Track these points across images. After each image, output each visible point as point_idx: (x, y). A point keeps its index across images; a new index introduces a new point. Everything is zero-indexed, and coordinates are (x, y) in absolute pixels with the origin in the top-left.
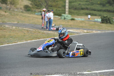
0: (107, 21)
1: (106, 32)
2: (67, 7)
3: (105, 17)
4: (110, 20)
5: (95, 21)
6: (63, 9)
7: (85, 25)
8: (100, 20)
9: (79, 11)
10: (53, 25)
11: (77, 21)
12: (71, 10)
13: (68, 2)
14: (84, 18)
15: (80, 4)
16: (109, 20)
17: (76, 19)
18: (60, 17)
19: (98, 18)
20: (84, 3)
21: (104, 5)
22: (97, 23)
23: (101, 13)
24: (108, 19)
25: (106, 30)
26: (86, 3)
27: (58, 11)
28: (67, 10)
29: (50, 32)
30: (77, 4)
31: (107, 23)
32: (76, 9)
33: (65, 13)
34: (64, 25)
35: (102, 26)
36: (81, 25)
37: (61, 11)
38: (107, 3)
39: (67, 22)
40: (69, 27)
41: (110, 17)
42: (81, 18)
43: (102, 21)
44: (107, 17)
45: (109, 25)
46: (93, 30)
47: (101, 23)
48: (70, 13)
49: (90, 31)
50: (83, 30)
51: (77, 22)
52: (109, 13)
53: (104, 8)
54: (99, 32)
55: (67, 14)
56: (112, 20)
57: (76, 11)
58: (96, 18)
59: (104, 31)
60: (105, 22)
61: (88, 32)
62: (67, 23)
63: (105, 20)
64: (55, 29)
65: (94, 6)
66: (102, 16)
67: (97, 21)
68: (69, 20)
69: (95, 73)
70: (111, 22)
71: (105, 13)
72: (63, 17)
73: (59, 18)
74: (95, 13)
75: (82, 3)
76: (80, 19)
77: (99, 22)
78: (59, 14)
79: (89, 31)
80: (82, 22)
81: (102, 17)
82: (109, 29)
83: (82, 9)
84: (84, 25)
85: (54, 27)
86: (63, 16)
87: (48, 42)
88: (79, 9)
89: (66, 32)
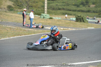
1: (80, 29)
2: (46, 7)
5: (70, 20)
6: (42, 9)
7: (62, 23)
8: (74, 19)
9: (56, 11)
10: (34, 23)
11: (55, 19)
12: (49, 10)
13: (47, 3)
14: (61, 17)
15: (57, 5)
17: (54, 18)
18: (39, 16)
19: (73, 17)
20: (61, 4)
21: (78, 6)
22: (72, 22)
23: (76, 13)
25: (80, 28)
26: (63, 4)
27: (38, 11)
28: (46, 10)
29: (30, 29)
31: (81, 21)
33: (44, 13)
34: (43, 23)
35: (76, 24)
36: (58, 23)
37: (40, 11)
39: (45, 20)
40: (47, 25)
44: (80, 16)
45: (82, 23)
46: (69, 28)
48: (48, 13)
49: (66, 29)
50: (60, 28)
51: (55, 21)
52: (82, 13)
53: (78, 9)
54: (74, 29)
55: (46, 13)
57: (53, 11)
58: (72, 17)
59: (78, 28)
60: (79, 21)
61: (64, 30)
62: (46, 22)
64: (35, 27)
65: (70, 7)
66: (76, 15)
68: (47, 19)
71: (79, 13)
72: (42, 17)
74: (70, 13)
75: (59, 4)
76: (57, 18)
78: (38, 13)
80: (59, 20)
82: (83, 27)
84: (60, 23)
85: (34, 25)
86: (42, 15)
87: (43, 38)
88: (57, 9)
89: (57, 29)
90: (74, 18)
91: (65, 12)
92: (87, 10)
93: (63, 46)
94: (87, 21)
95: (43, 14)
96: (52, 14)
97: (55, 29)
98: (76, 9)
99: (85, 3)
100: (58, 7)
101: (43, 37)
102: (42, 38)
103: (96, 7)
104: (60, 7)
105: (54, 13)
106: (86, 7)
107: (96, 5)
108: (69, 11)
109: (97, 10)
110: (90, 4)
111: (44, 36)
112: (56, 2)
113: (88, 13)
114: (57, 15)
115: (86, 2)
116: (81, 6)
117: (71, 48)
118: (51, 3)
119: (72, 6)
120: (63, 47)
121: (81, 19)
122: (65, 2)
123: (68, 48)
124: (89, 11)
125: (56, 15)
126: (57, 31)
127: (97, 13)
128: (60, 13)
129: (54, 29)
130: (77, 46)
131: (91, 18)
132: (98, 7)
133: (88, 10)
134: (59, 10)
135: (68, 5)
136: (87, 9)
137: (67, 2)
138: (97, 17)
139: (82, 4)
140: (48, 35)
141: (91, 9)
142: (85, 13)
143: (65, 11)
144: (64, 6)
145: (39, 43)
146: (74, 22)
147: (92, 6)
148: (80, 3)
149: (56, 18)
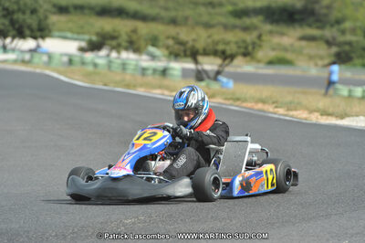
87: (146, 142)
89: (203, 100)
93: (238, 180)
97: (198, 101)
101: (145, 139)
102: (141, 142)
111: (145, 136)
117: (272, 185)
120: (241, 184)
123: (262, 186)
126: (205, 111)
129: (192, 101)
130: (296, 175)
140: (164, 128)
145: (128, 170)
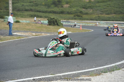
0: (54, 23)
3: (52, 19)
4: (58, 22)
8: (46, 22)
9: (22, 13)
11: (22, 23)
14: (29, 20)
15: (23, 5)
16: (56, 22)
17: (21, 21)
18: (3, 20)
20: (28, 4)
21: (49, 7)
22: (43, 25)
23: (47, 15)
24: (55, 20)
25: (55, 32)
26: (30, 4)
30: (21, 6)
31: (54, 25)
32: (19, 10)
35: (50, 28)
38: (52, 4)
41: (57, 19)
42: (26, 20)
43: (49, 23)
44: (54, 18)
45: (56, 27)
47: (48, 25)
50: (31, 33)
51: (23, 25)
52: (55, 14)
53: (50, 10)
54: (48, 34)
56: (59, 22)
57: (19, 13)
58: (42, 20)
63: (52, 22)
65: (39, 7)
67: (43, 23)
69: (58, 76)
70: (59, 24)
72: (7, 20)
73: (1, 21)
74: (40, 15)
75: (25, 4)
77: (46, 24)
79: (38, 34)
80: (28, 24)
81: (49, 19)
83: (26, 10)
88: (23, 11)
90: (45, 20)
91: (34, 14)
92: (59, 11)
94: (62, 25)
95: (7, 17)
96: (17, 16)
98: (47, 10)
99: (57, 3)
100: (25, 8)
103: (70, 7)
104: (27, 8)
105: (20, 15)
106: (58, 7)
107: (70, 4)
108: (38, 13)
109: (72, 11)
110: (63, 4)
112: (21, 2)
113: (61, 15)
114: (24, 18)
115: (58, 1)
116: (52, 6)
118: (15, 3)
119: (42, 6)
121: (54, 22)
122: (33, 2)
124: (62, 12)
125: (22, 17)
127: (71, 14)
128: (28, 15)
131: (65, 20)
132: (72, 7)
133: (61, 10)
134: (25, 11)
135: (37, 5)
136: (59, 9)
137: (36, 1)
138: (72, 19)
139: (54, 3)
141: (65, 9)
142: (58, 15)
143: (33, 12)
144: (32, 6)
146: (46, 25)
147: (66, 6)
148: (51, 2)
149: (24, 21)
